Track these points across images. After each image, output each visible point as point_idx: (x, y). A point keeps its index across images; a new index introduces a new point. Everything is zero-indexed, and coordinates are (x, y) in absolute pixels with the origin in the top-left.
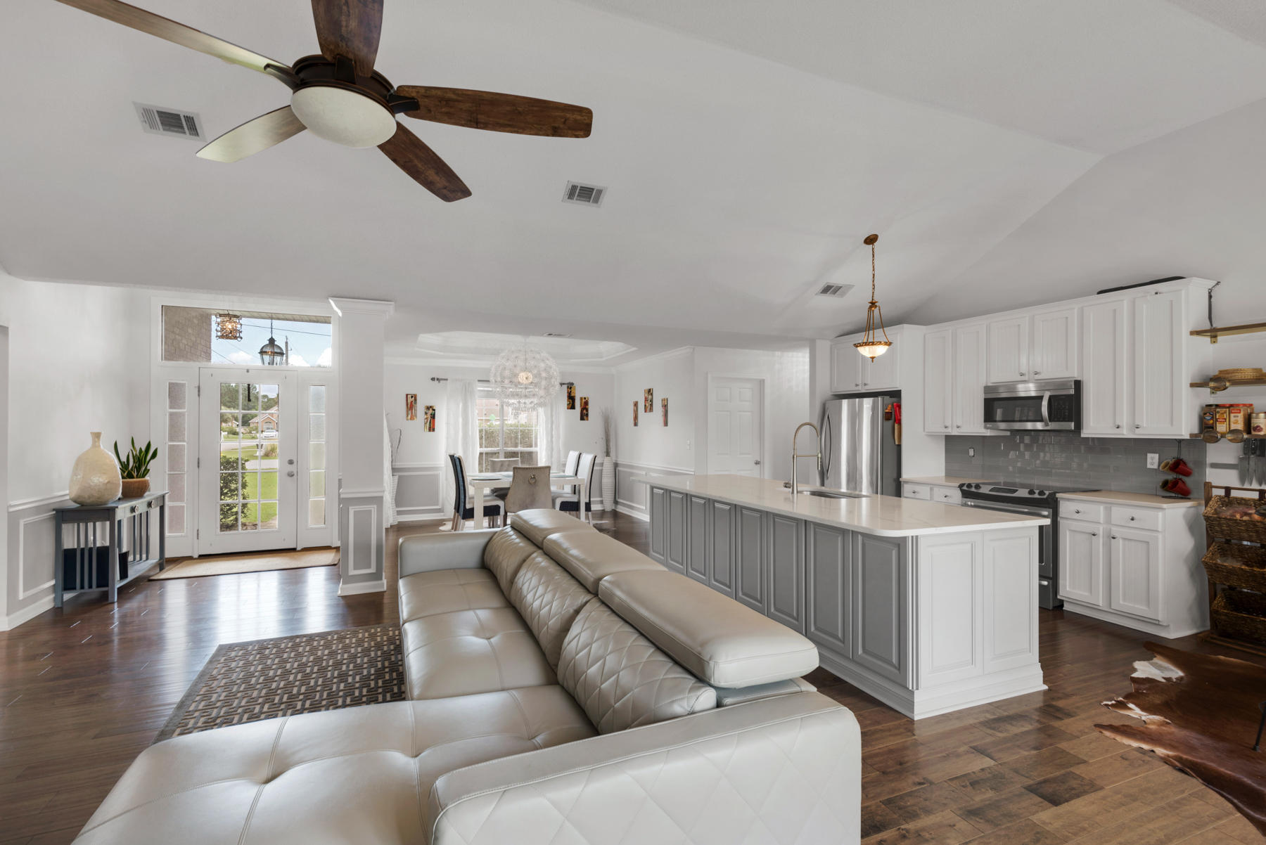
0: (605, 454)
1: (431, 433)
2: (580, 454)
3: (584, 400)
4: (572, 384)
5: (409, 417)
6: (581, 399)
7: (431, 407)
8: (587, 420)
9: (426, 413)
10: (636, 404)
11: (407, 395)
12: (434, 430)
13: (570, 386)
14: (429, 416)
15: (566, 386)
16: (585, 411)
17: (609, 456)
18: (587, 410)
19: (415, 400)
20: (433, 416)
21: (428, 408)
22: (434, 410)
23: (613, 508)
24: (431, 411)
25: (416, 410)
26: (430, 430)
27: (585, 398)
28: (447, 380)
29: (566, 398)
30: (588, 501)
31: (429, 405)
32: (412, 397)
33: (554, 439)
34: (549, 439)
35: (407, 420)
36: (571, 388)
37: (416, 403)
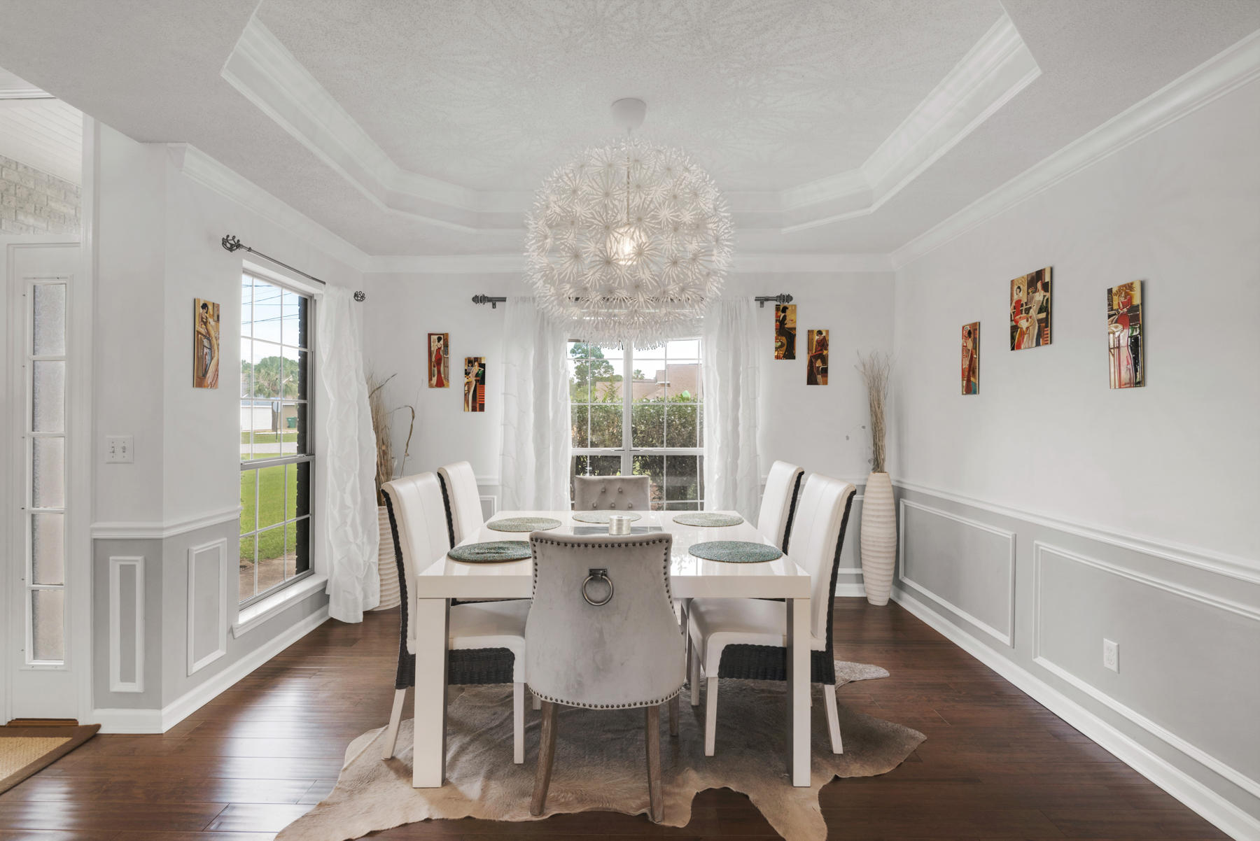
0: (871, 466)
1: (478, 413)
2: (801, 474)
3: (816, 338)
4: (789, 298)
5: (435, 380)
6: (810, 332)
7: (476, 359)
8: (825, 383)
9: (467, 373)
10: (972, 333)
11: (430, 335)
12: (482, 408)
13: (783, 306)
14: (472, 379)
15: (773, 304)
16: (819, 364)
17: (882, 471)
18: (825, 360)
19: (446, 345)
20: (481, 379)
21: (470, 362)
22: (483, 366)
23: (892, 596)
24: (476, 369)
25: (446, 367)
26: (474, 409)
27: (820, 332)
28: (503, 300)
29: (773, 334)
30: (822, 646)
31: (473, 355)
32: (439, 339)
33: (740, 429)
34: (730, 428)
35: (431, 386)
36: (785, 309)
37: (446, 352)
